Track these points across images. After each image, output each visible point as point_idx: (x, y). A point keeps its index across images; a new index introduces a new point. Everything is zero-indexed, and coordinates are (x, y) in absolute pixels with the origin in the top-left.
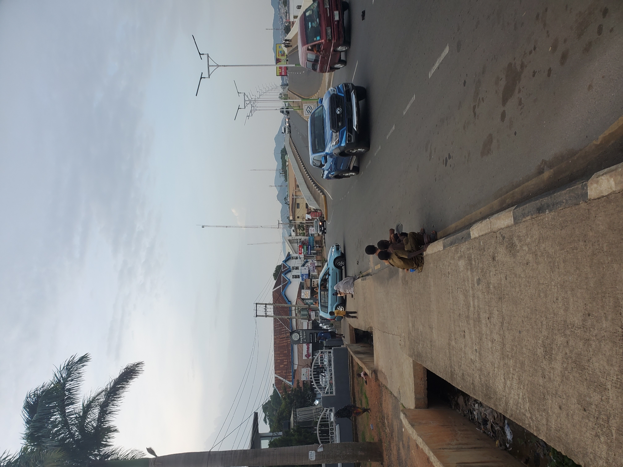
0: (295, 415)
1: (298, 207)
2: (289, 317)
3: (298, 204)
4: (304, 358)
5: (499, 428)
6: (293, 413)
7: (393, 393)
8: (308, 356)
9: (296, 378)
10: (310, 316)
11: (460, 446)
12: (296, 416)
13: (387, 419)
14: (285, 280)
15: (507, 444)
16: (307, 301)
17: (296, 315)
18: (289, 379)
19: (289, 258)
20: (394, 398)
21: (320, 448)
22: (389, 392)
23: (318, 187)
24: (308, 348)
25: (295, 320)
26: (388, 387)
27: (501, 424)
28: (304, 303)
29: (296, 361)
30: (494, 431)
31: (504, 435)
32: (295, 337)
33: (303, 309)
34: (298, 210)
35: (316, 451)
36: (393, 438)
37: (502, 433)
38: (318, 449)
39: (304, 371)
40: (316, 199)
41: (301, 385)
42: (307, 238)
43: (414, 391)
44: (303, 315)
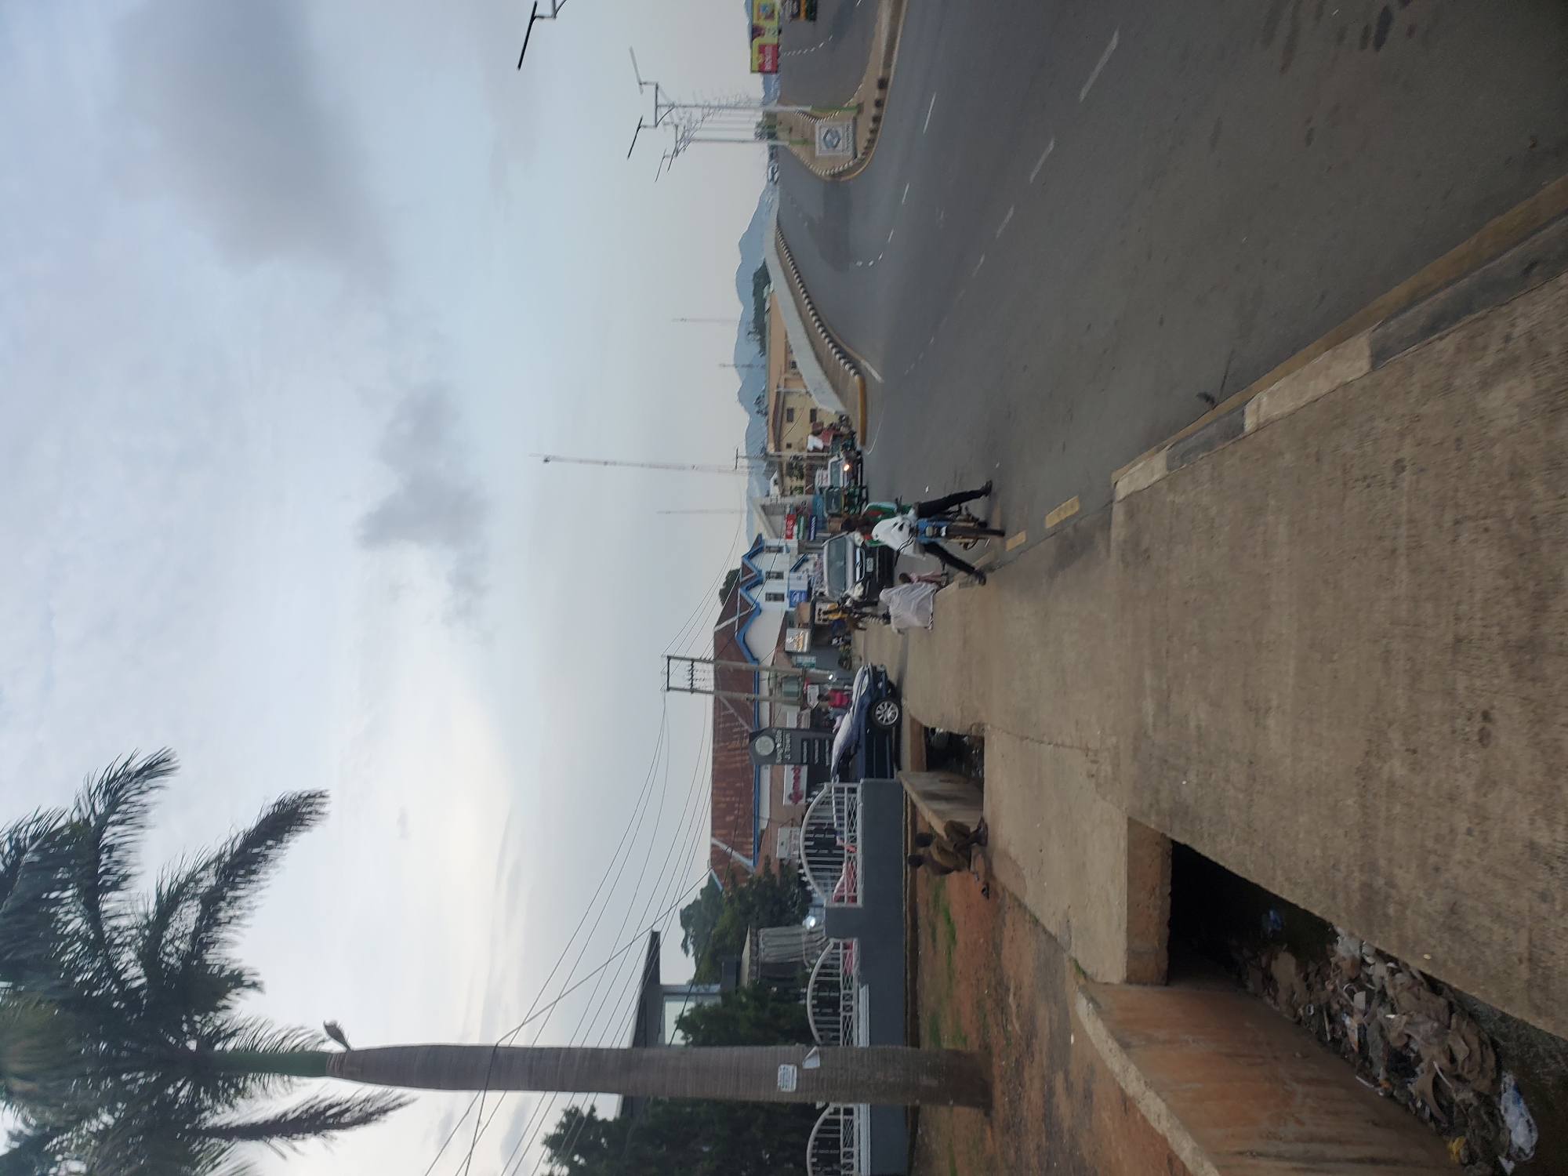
0: (755, 944)
1: (790, 419)
2: (753, 696)
3: (791, 411)
4: (786, 801)
5: (1471, 1094)
6: (751, 941)
7: (1044, 921)
8: (795, 797)
9: (764, 851)
10: (805, 696)
11: (1315, 1148)
12: (758, 946)
13: (1015, 995)
14: (745, 605)
15: (1503, 1161)
16: (800, 659)
17: (771, 691)
18: (745, 853)
19: (758, 548)
20: (1043, 937)
21: (810, 1057)
22: (1027, 917)
23: (845, 356)
24: (797, 779)
25: (767, 704)
26: (1029, 900)
27: (1484, 1085)
28: (791, 663)
29: (765, 812)
30: (1445, 1103)
31: (1492, 1127)
32: (764, 745)
33: (788, 679)
34: (788, 427)
35: (799, 1067)
36: (1033, 1055)
37: (1485, 1117)
38: (803, 1059)
39: (783, 834)
40: (838, 389)
41: (775, 869)
42: (810, 498)
43: (1124, 926)
44: (788, 694)
